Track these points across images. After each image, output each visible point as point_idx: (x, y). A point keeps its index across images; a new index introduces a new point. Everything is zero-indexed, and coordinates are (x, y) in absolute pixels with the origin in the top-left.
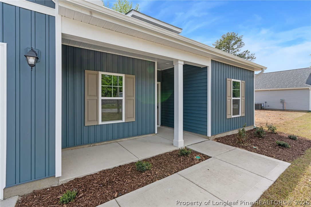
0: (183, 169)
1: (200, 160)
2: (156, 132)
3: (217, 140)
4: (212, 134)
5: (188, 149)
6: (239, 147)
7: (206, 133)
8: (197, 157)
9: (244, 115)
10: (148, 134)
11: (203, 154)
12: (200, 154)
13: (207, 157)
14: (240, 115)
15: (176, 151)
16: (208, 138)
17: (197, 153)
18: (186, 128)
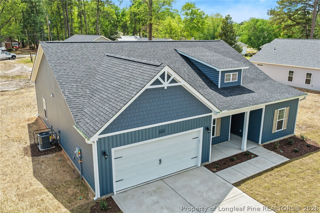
0: (247, 160)
1: (254, 157)
2: (229, 140)
3: (265, 146)
4: (262, 143)
5: (249, 152)
6: (274, 151)
7: (258, 143)
8: (253, 156)
9: (285, 128)
10: (225, 141)
11: (255, 155)
12: (254, 154)
13: (257, 156)
14: (282, 129)
15: (243, 152)
16: (259, 145)
17: (253, 154)
18: (248, 138)
